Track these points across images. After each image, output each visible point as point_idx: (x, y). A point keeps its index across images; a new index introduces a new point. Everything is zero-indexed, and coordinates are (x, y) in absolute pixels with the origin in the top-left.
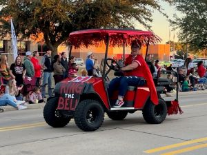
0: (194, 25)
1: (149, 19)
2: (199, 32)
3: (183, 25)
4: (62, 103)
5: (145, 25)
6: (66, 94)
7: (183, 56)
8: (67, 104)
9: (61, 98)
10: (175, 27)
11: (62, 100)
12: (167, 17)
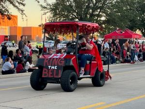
0: (63, 10)
1: (22, 4)
2: (67, 16)
3: (52, 10)
4: (46, 73)
5: (19, 9)
6: (50, 67)
7: (54, 38)
8: (50, 73)
9: (44, 69)
10: (46, 11)
11: (45, 71)
12: (39, 2)
